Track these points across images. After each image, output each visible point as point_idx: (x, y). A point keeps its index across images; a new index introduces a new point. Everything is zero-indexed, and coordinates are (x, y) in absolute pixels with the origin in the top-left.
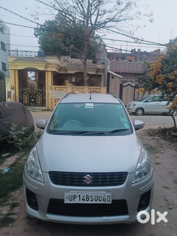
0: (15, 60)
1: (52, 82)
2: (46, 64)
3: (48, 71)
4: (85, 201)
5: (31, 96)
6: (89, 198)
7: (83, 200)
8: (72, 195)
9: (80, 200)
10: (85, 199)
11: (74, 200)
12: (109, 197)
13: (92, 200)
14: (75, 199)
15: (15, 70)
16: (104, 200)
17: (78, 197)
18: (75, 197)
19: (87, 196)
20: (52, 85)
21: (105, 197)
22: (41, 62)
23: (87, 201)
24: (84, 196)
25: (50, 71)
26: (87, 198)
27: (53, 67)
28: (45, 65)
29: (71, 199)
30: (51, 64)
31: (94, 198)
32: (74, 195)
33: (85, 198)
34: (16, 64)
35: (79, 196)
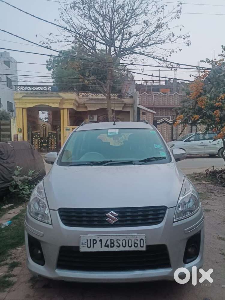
0: (23, 97)
1: (68, 121)
2: (61, 100)
3: (63, 109)
4: (108, 247)
5: (43, 140)
6: (114, 243)
7: (105, 246)
8: (90, 240)
9: (101, 247)
10: (108, 245)
11: (93, 247)
12: (142, 241)
13: (118, 245)
14: (95, 245)
15: (23, 108)
16: (136, 245)
17: (99, 243)
18: (95, 242)
19: (111, 240)
20: (68, 126)
21: (136, 241)
22: (55, 98)
23: (111, 247)
24: (107, 240)
25: (66, 108)
26: (111, 243)
27: (70, 103)
28: (59, 101)
29: (89, 246)
30: (67, 100)
31: (121, 243)
32: (94, 240)
33: (109, 243)
34: (25, 101)
35: (101, 240)
